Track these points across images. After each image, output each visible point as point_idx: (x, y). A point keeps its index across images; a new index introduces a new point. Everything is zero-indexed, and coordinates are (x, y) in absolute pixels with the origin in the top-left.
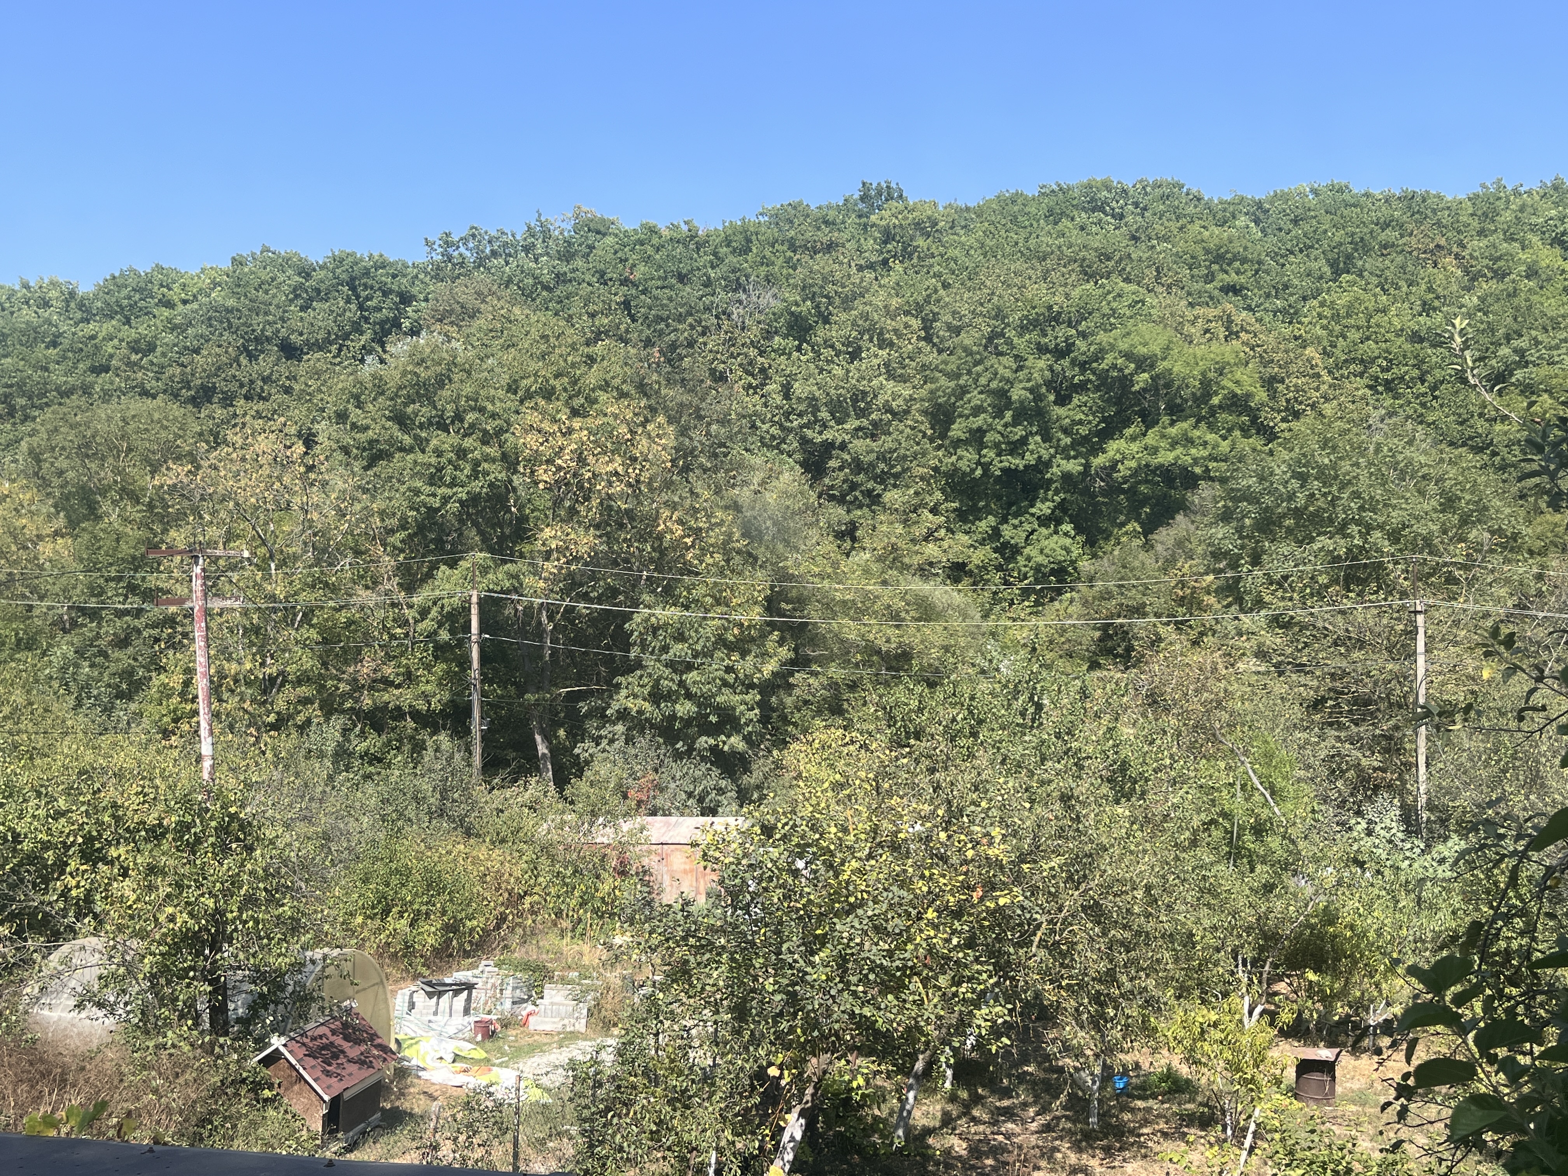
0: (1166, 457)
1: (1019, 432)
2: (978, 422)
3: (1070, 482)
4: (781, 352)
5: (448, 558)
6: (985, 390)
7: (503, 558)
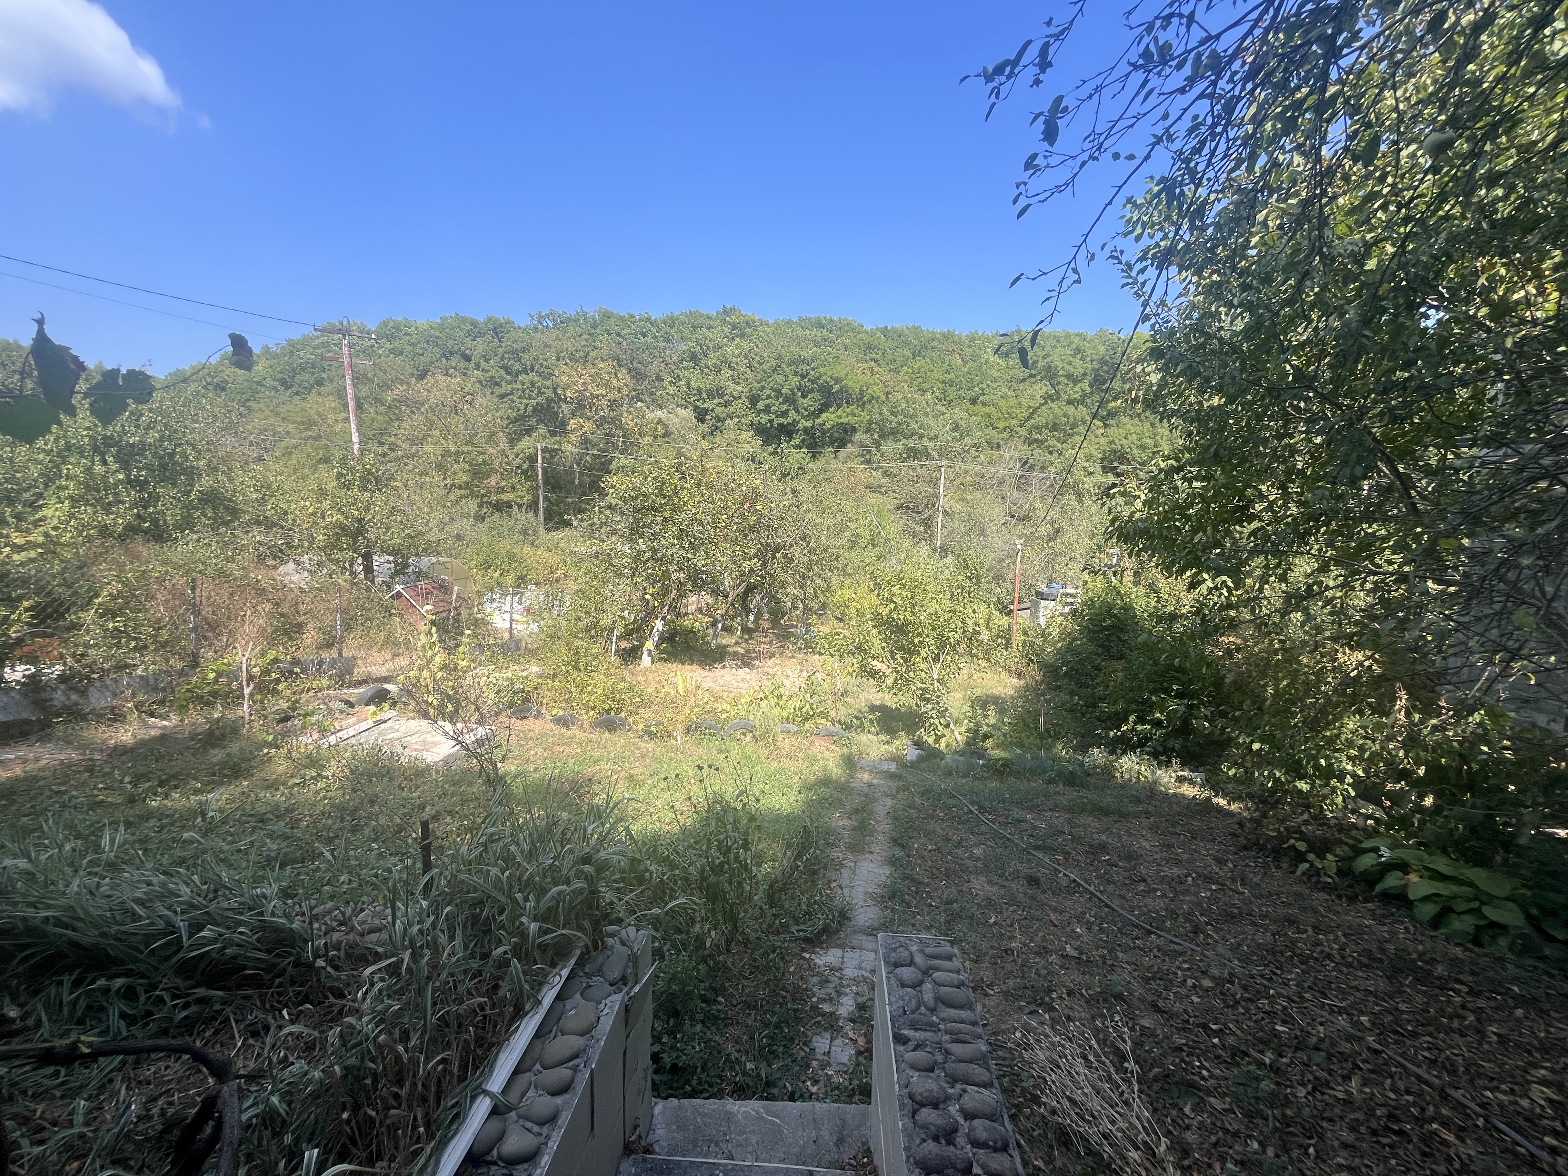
0: (844, 420)
1: (785, 408)
2: (768, 401)
3: (806, 430)
4: (686, 368)
5: (529, 432)
6: (772, 388)
7: (553, 434)
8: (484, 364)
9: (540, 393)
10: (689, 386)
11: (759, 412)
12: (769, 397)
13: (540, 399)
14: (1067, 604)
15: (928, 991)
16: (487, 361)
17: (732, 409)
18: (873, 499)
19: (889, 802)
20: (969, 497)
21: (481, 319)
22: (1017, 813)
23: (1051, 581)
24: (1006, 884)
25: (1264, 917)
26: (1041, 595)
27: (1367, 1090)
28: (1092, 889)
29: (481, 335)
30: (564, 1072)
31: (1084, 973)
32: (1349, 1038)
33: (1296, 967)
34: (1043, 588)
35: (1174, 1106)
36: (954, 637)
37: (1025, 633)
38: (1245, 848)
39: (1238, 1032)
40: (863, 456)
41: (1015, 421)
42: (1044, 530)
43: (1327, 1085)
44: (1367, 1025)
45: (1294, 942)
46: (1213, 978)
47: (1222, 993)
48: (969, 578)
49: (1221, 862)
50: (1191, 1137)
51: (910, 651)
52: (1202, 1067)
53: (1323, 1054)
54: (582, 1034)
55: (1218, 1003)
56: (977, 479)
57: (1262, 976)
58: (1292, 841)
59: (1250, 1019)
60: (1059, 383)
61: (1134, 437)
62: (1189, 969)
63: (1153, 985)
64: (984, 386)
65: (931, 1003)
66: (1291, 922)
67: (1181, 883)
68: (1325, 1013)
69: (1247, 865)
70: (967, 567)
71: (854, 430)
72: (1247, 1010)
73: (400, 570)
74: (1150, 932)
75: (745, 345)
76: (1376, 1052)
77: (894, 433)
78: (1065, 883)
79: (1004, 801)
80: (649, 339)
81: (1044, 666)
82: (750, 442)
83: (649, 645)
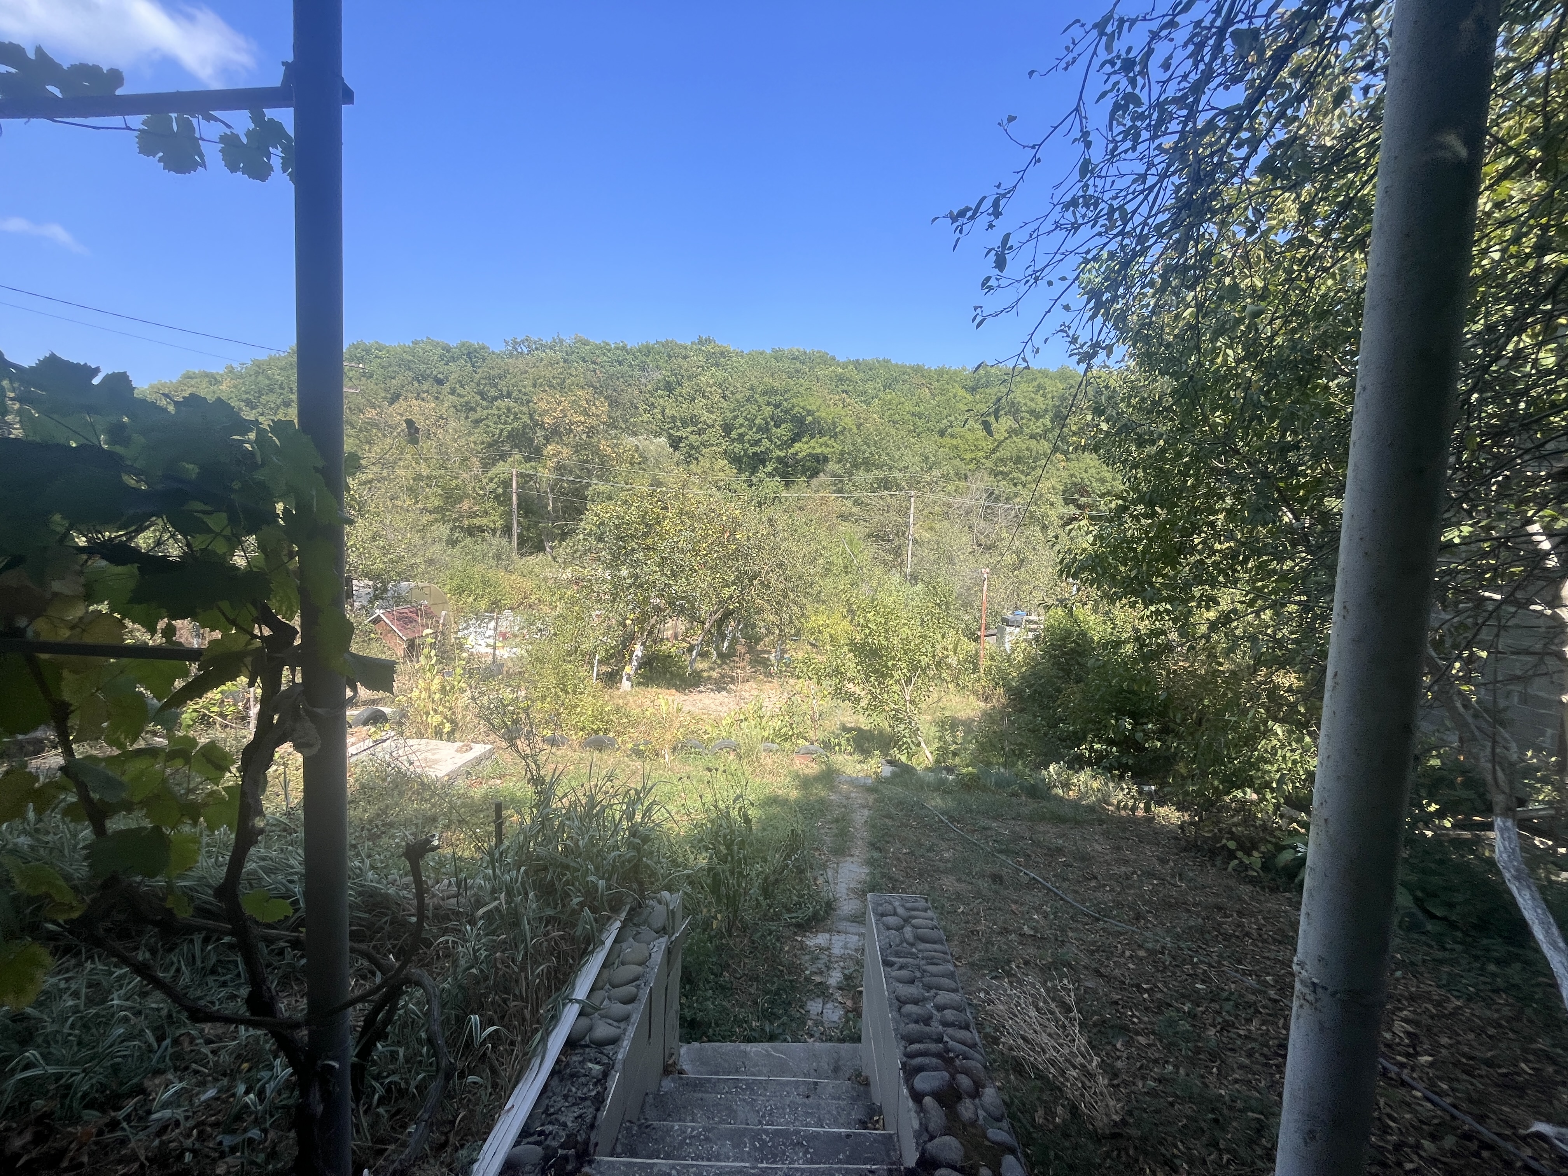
0: (817, 450)
1: (758, 437)
2: (742, 431)
3: (779, 460)
4: (661, 397)
5: (503, 457)
6: (746, 419)
7: (528, 459)
8: (460, 390)
9: (516, 419)
10: (663, 412)
11: (733, 441)
12: (741, 425)
13: (515, 424)
14: (1030, 630)
15: (908, 932)
16: (462, 386)
17: (705, 438)
18: (844, 527)
19: (866, 812)
20: (937, 527)
21: (453, 344)
22: (983, 822)
23: (1016, 608)
24: (974, 881)
25: (1195, 905)
26: (1007, 622)
27: (1264, 1028)
28: (1049, 885)
29: (453, 359)
30: (630, 989)
31: (1039, 948)
32: (1255, 992)
33: (1219, 942)
34: (1009, 615)
35: (1109, 1043)
36: (924, 660)
37: (992, 659)
38: (1185, 850)
39: (1165, 990)
40: (835, 484)
41: (981, 454)
42: (1009, 559)
43: (1233, 1025)
44: (1272, 983)
45: (1220, 924)
46: (1147, 950)
47: (1154, 962)
48: (939, 605)
49: (1163, 861)
50: (1119, 1064)
51: (883, 675)
52: (1133, 1016)
53: (1231, 1003)
54: (640, 964)
55: (1150, 969)
56: (945, 509)
57: (1189, 950)
58: (1224, 841)
59: (1176, 980)
60: (1022, 418)
61: (1093, 471)
62: (1127, 944)
63: (1097, 956)
64: (952, 418)
65: (911, 940)
66: (1220, 909)
67: (1127, 879)
68: (1238, 975)
69: (1187, 864)
70: (936, 594)
71: (826, 459)
72: (1174, 973)
73: (378, 595)
74: (1098, 920)
75: (720, 374)
76: (1276, 1001)
77: (868, 464)
78: (1025, 880)
79: (971, 811)
80: (625, 368)
81: (1009, 689)
82: (725, 470)
83: (629, 670)
